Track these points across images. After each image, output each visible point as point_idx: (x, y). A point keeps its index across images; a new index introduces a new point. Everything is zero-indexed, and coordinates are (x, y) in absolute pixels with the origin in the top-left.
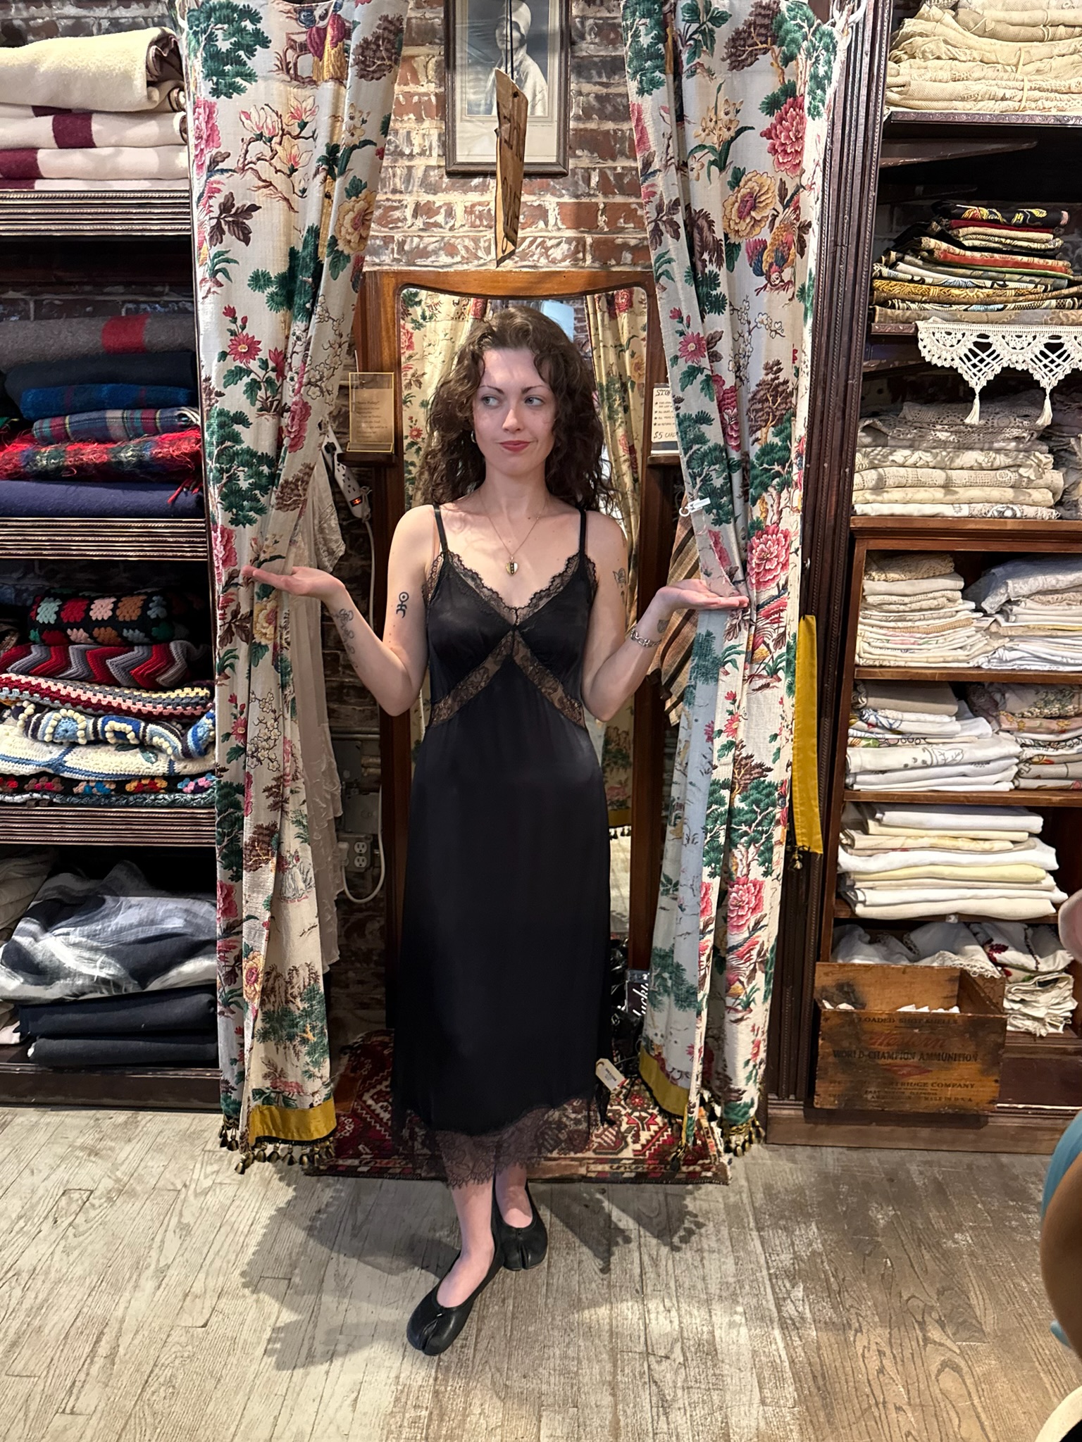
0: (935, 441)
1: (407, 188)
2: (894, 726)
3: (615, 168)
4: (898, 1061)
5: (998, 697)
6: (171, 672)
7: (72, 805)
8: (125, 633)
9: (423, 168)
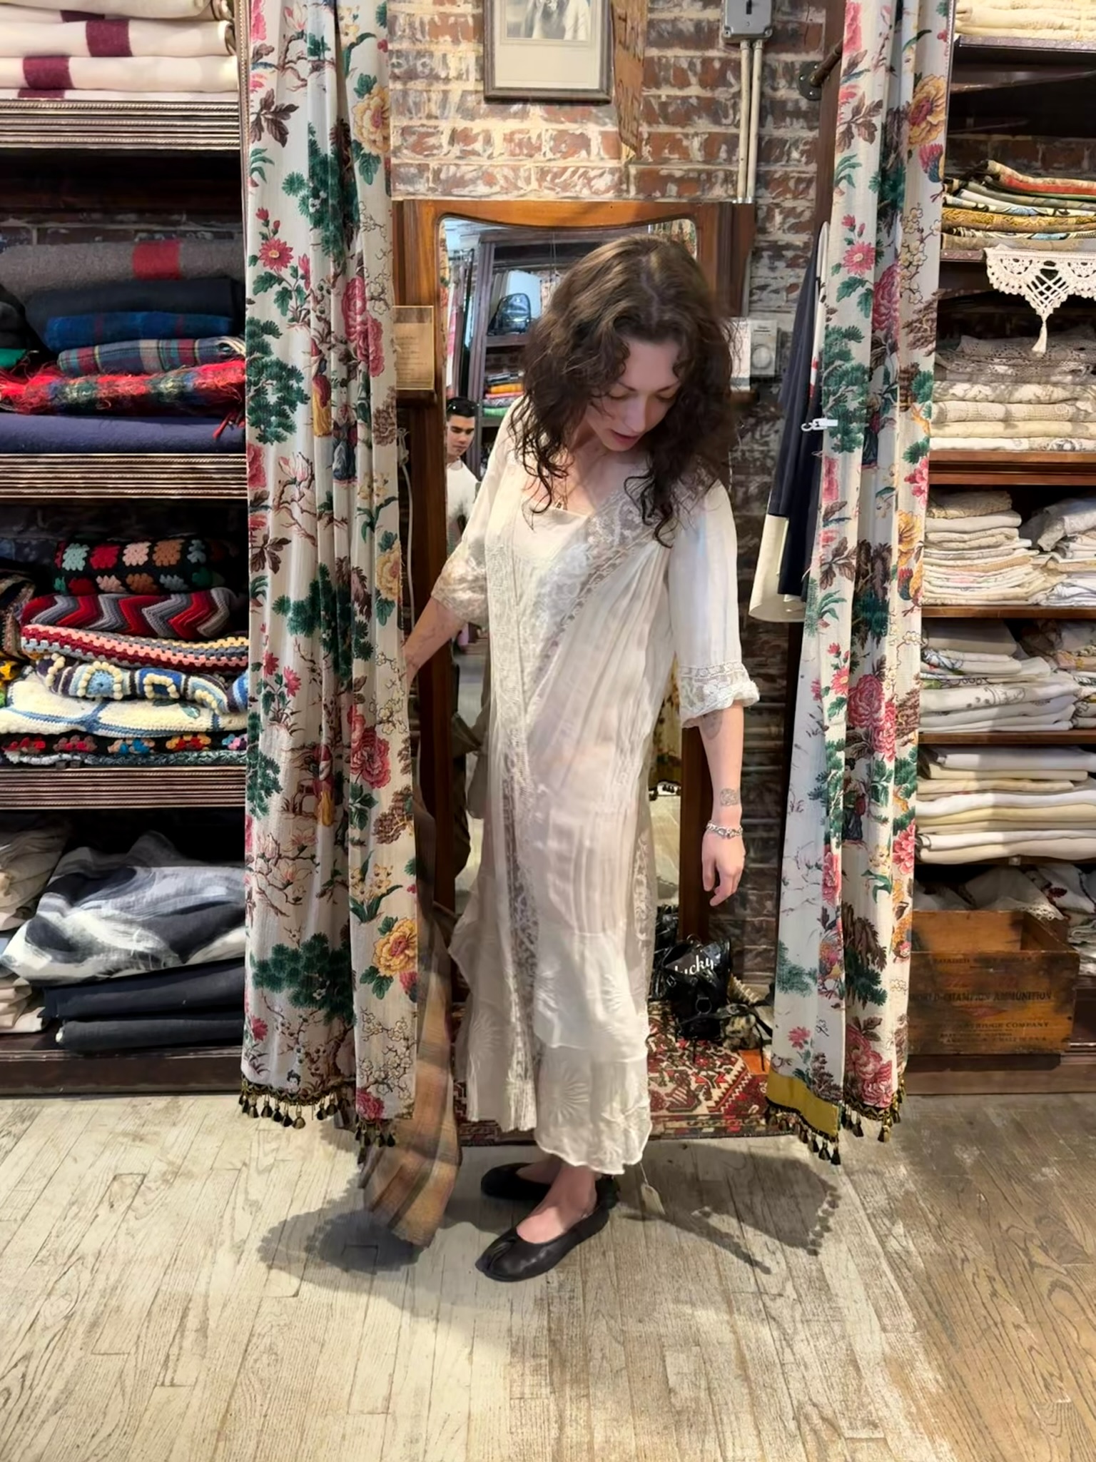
0: (993, 374)
1: (443, 113)
2: (957, 666)
3: (659, 97)
4: (974, 1002)
5: (1053, 637)
6: (214, 620)
7: (105, 765)
8: (162, 579)
9: (460, 93)
